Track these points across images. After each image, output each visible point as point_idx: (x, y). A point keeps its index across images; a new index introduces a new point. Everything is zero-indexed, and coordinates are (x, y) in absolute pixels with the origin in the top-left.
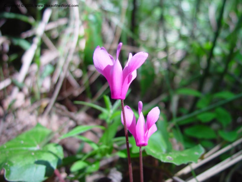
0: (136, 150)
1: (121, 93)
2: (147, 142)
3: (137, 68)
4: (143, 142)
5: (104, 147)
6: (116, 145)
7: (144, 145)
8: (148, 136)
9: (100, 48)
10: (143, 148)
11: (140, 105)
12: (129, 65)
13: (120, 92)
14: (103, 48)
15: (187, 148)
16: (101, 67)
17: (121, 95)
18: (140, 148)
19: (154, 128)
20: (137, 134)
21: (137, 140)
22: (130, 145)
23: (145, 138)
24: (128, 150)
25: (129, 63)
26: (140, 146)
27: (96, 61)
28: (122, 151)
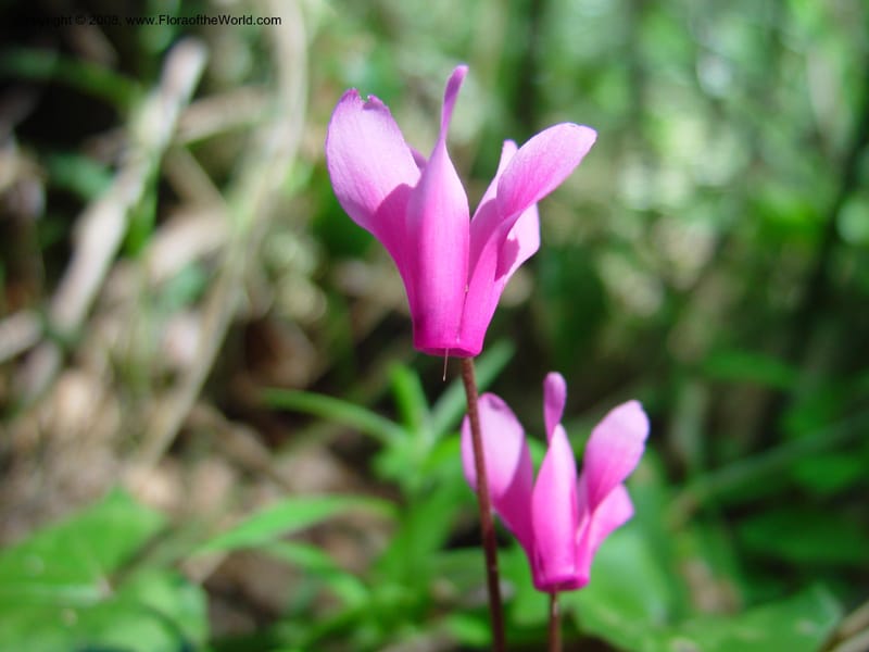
0: (531, 608)
1: (462, 321)
2: (586, 572)
3: (541, 195)
4: (566, 570)
5: (391, 593)
6: (445, 589)
7: (572, 584)
8: (592, 541)
9: (362, 103)
10: (565, 599)
11: (552, 390)
12: (499, 192)
13: (458, 316)
14: (377, 100)
15: (755, 603)
16: (363, 194)
17: (461, 330)
18: (553, 599)
19: (617, 505)
20: (539, 532)
21: (538, 563)
22: (506, 588)
23: (578, 552)
24: (497, 612)
25: (502, 177)
26: (552, 587)
27: (342, 162)
28: (473, 613)
